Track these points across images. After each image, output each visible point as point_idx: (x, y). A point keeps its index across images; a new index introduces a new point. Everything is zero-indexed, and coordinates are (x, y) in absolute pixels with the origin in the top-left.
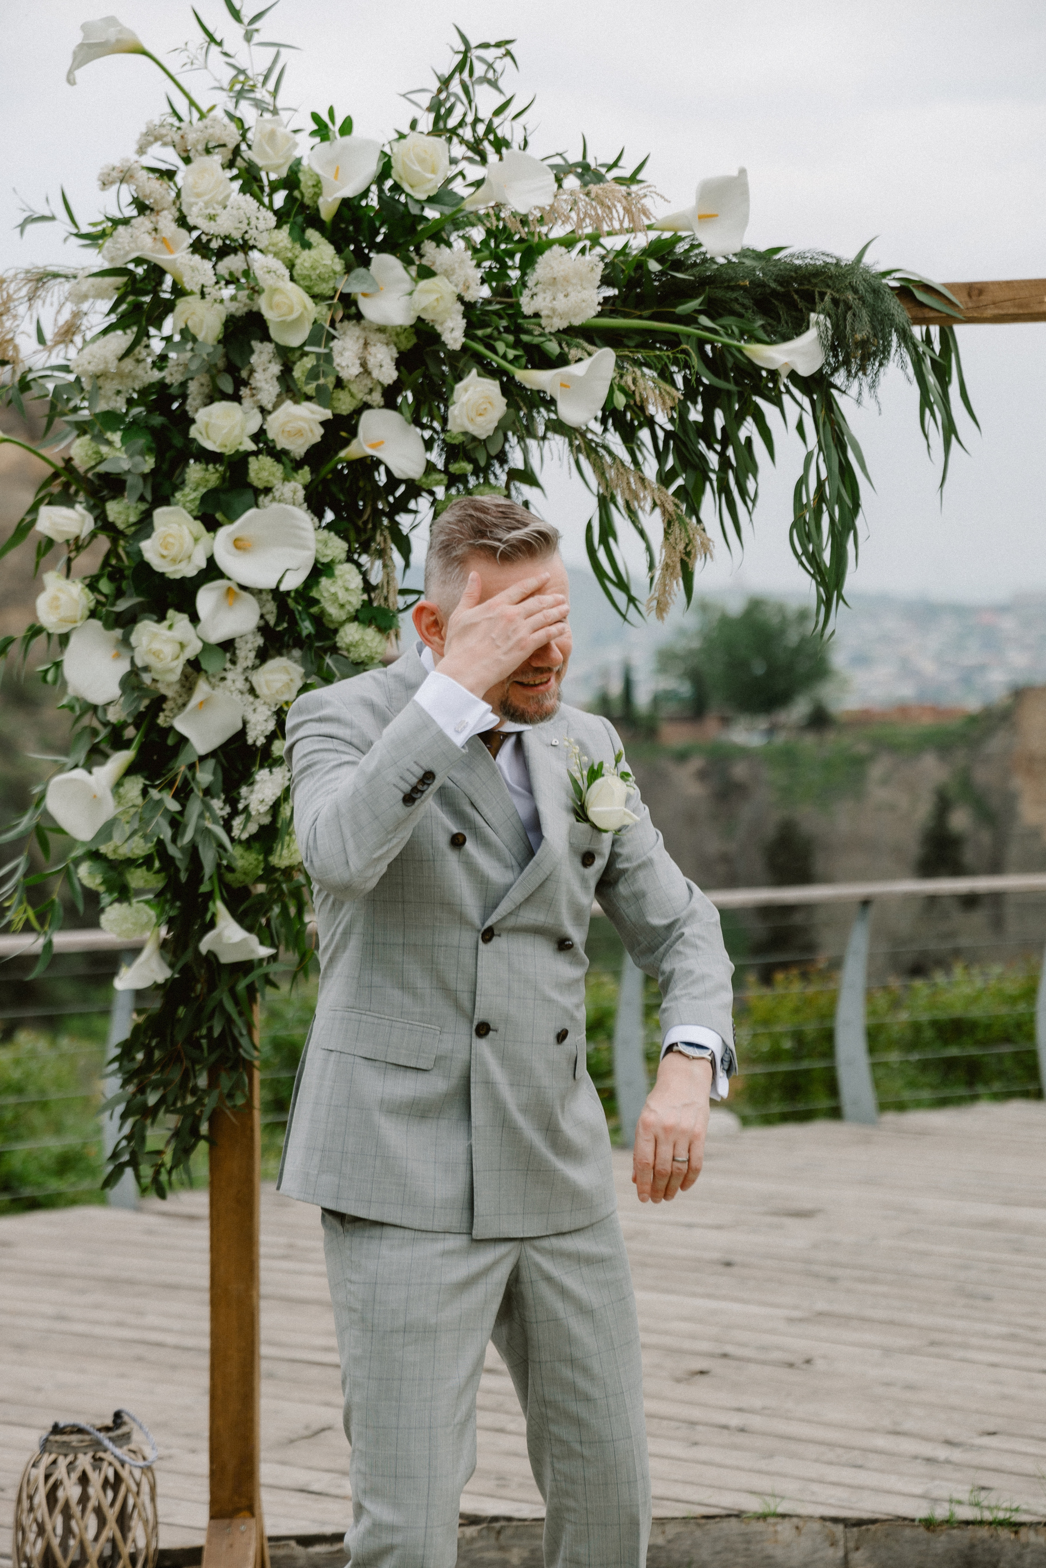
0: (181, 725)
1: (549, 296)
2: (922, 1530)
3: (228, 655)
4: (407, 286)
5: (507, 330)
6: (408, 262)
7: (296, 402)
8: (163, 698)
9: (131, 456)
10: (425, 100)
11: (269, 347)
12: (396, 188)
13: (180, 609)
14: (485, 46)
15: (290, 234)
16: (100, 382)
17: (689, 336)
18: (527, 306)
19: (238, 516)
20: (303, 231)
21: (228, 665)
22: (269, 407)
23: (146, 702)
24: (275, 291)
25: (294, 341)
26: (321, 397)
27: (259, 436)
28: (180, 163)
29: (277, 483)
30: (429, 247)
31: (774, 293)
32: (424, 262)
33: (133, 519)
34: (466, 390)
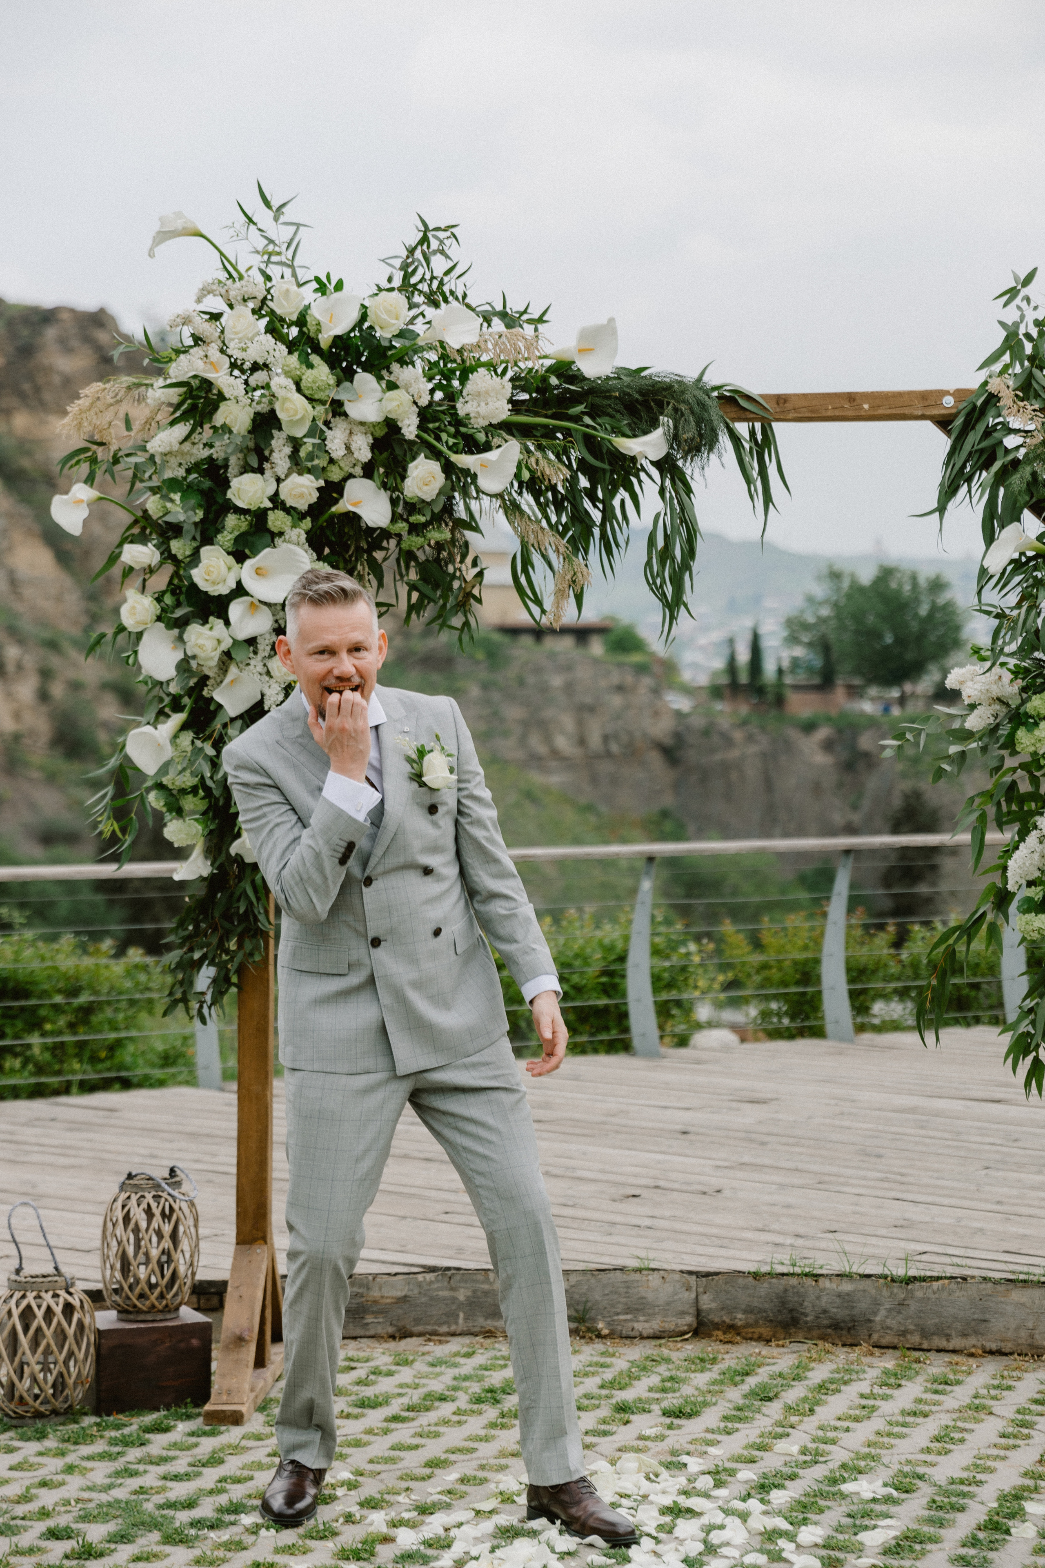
0: (218, 696)
1: (475, 404)
2: (751, 1279)
3: (251, 648)
4: (379, 394)
5: (450, 424)
6: (380, 378)
7: (300, 474)
8: (207, 677)
9: (185, 512)
10: (398, 263)
11: (283, 436)
12: (371, 329)
13: (219, 617)
14: (438, 229)
15: (299, 358)
16: (168, 458)
17: (577, 430)
18: (462, 409)
19: (259, 552)
20: (308, 356)
21: (251, 655)
22: (283, 477)
23: (195, 680)
24: (286, 399)
25: (299, 433)
26: (317, 471)
27: (275, 498)
28: (226, 309)
29: (287, 529)
30: (395, 367)
31: (637, 400)
32: (392, 378)
33: (188, 553)
34: (416, 468)
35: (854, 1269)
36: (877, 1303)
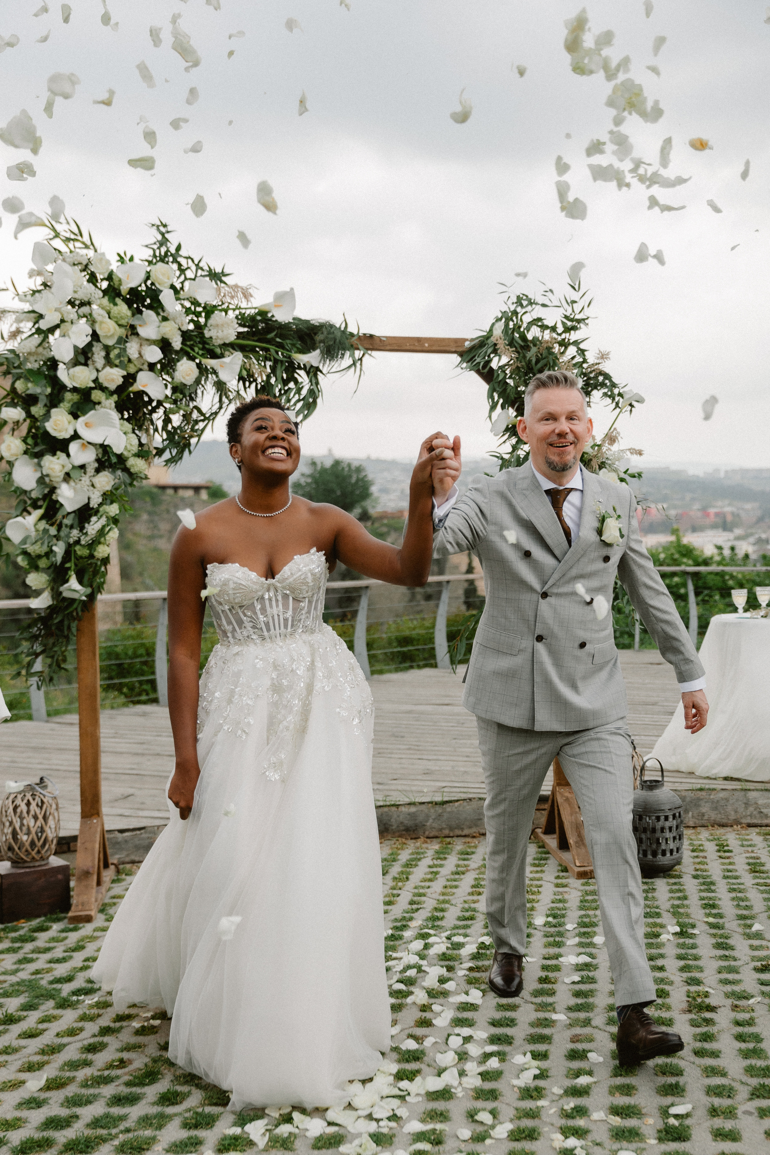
0: (61, 499)
1: (215, 331)
3: (83, 471)
4: (158, 323)
5: (199, 343)
6: (157, 314)
7: (111, 367)
8: (55, 488)
9: (41, 388)
11: (100, 345)
12: (153, 284)
13: (63, 452)
15: (109, 300)
16: (28, 356)
18: (207, 334)
19: (87, 413)
20: (114, 299)
21: (83, 475)
22: (100, 369)
23: (47, 489)
24: (101, 322)
25: (110, 342)
26: (121, 366)
27: (96, 381)
29: (103, 401)
31: (305, 333)
33: (42, 413)
34: (182, 365)
35: (417, 800)
36: (428, 816)
